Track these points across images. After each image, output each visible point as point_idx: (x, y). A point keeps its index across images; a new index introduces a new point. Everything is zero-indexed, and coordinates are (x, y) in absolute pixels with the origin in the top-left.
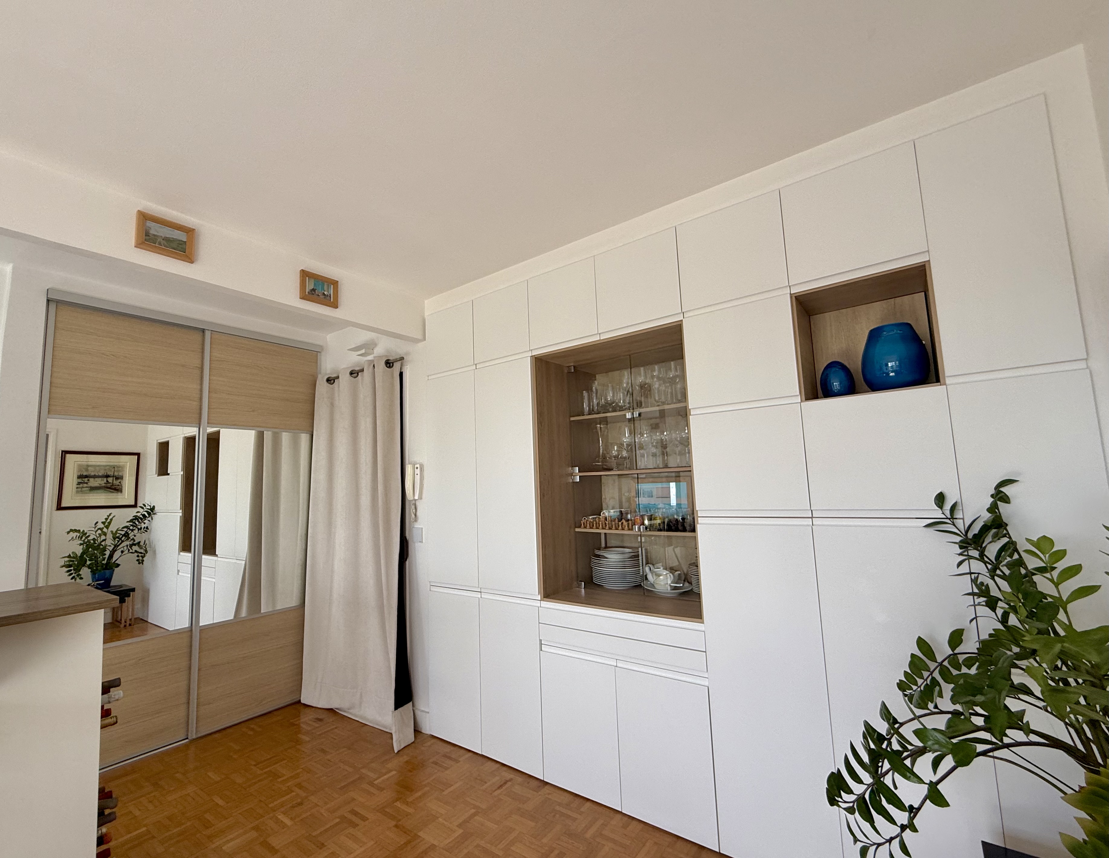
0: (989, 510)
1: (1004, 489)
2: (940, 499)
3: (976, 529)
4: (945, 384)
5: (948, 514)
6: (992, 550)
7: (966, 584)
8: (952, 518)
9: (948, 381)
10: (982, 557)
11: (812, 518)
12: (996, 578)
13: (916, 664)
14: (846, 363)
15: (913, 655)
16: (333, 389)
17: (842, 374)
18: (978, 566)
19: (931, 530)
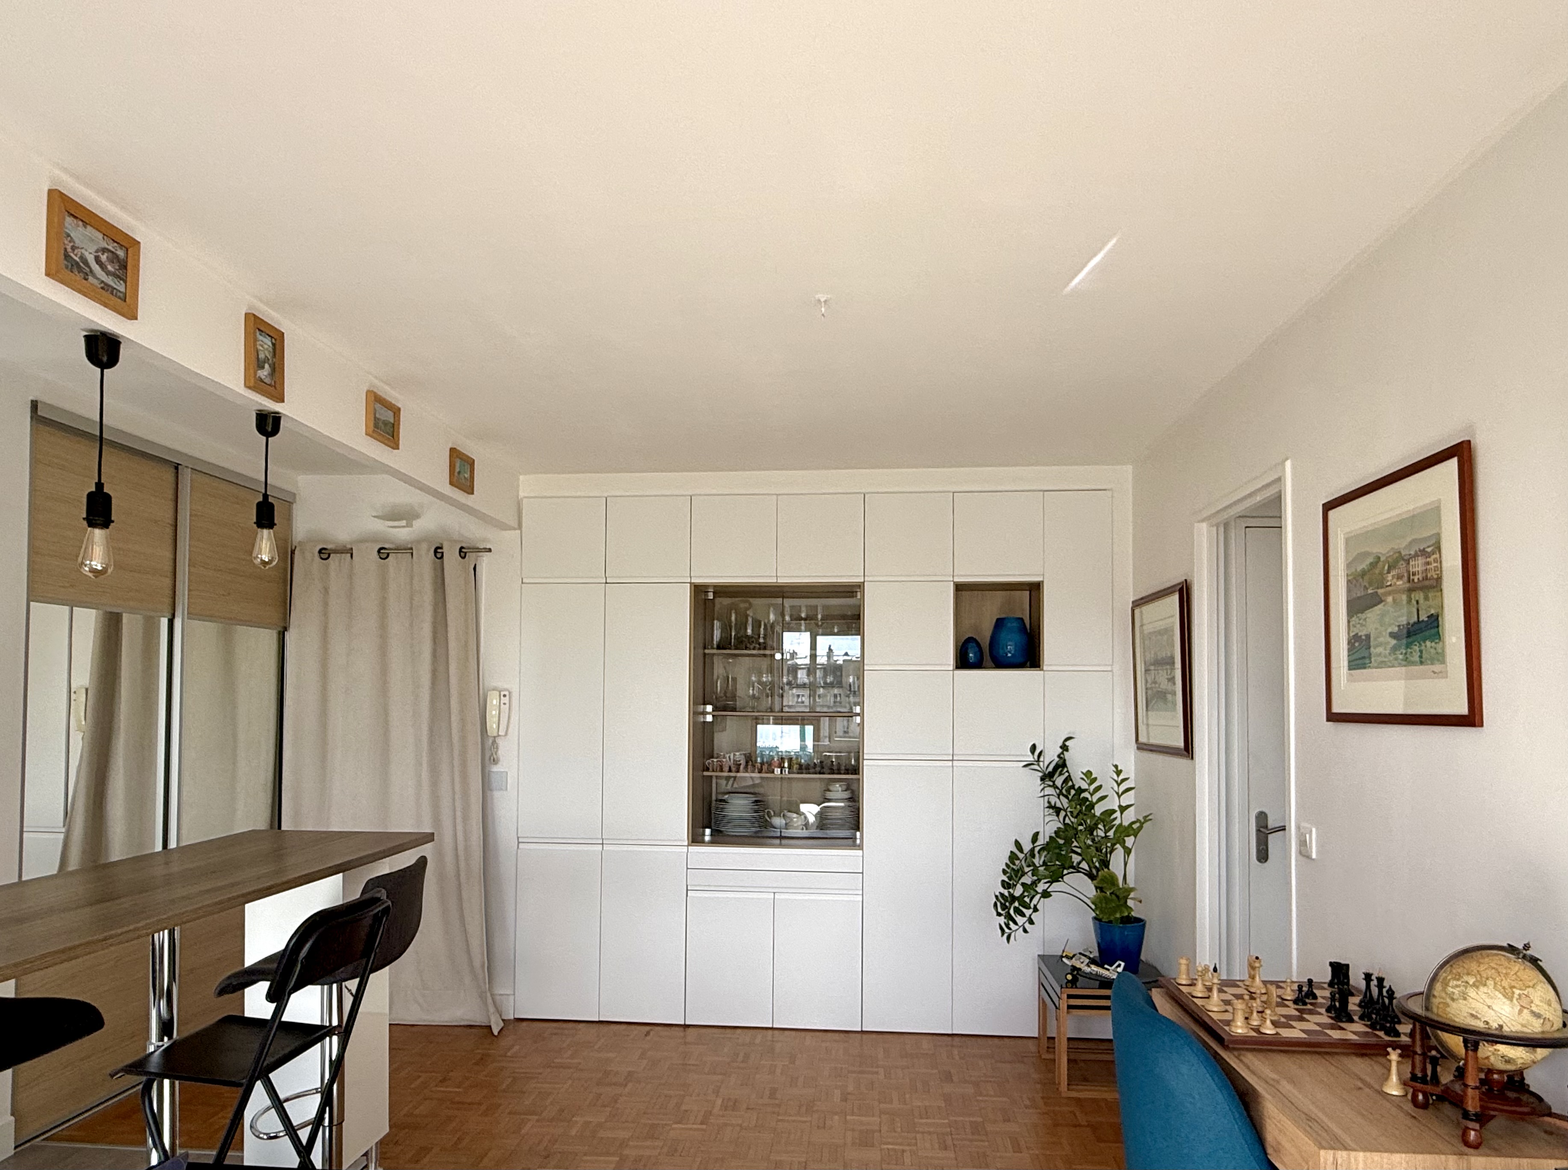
0: (1059, 756)
1: (1067, 743)
2: (1033, 748)
3: (1050, 769)
4: (1042, 670)
5: (1036, 758)
6: (1059, 781)
7: (1043, 803)
8: (1038, 761)
9: (1045, 668)
10: (1054, 786)
11: (952, 760)
12: (1061, 797)
13: (1013, 857)
14: (979, 641)
15: (1011, 852)
16: (327, 567)
17: (977, 649)
18: (1050, 791)
19: (1027, 769)
